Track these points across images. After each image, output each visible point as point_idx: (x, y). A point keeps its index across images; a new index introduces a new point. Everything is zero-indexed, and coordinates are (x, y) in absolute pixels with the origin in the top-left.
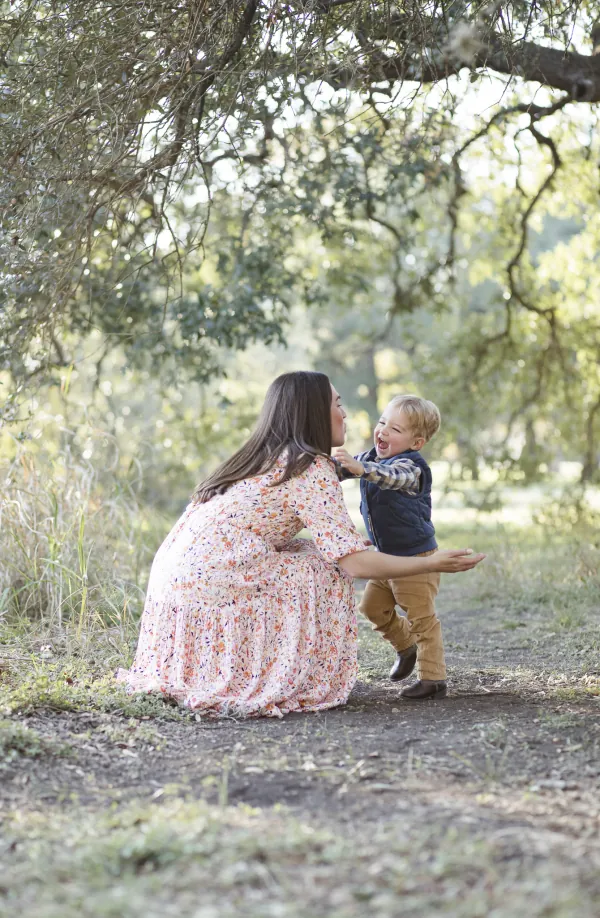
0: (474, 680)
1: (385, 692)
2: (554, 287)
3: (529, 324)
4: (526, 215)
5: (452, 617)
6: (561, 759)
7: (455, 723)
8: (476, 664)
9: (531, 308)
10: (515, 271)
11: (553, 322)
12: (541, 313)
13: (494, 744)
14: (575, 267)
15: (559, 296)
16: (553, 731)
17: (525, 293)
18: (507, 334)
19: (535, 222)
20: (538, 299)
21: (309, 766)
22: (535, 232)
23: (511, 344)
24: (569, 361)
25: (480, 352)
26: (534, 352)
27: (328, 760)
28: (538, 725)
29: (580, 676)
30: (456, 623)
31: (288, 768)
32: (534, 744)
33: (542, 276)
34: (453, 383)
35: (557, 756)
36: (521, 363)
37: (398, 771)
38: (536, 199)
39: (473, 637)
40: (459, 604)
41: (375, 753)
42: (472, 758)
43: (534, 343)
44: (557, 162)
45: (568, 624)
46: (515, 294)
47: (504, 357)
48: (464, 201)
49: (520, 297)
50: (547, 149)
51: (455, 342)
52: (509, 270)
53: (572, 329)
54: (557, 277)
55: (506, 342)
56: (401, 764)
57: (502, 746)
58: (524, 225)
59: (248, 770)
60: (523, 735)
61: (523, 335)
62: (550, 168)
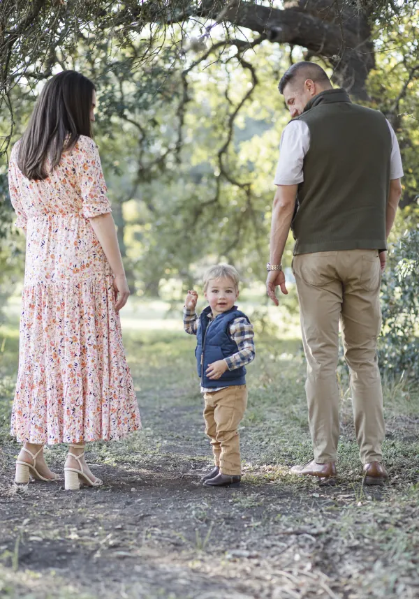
0: (188, 465)
1: (126, 474)
2: (250, 167)
3: (232, 194)
4: (233, 116)
5: (174, 412)
6: (247, 533)
7: (175, 501)
8: (190, 451)
9: (234, 182)
10: (224, 157)
11: (249, 193)
12: (241, 186)
13: (202, 520)
14: (265, 152)
15: (253, 174)
16: (242, 509)
17: (230, 172)
18: (216, 200)
19: (239, 122)
20: (239, 176)
21: (74, 536)
22: (238, 128)
23: (220, 207)
24: (258, 220)
25: (197, 212)
26: (235, 213)
27: (86, 531)
28: (232, 504)
29: (262, 465)
30: (176, 416)
31: (59, 538)
32: (229, 520)
33: (242, 158)
34: (177, 233)
35: (245, 530)
36: (226, 220)
37: (135, 541)
38: (240, 105)
39: (187, 428)
40: (178, 400)
41: (119, 526)
42: (186, 531)
43: (235, 207)
44: (255, 81)
45: (254, 420)
46: (223, 173)
47: (214, 216)
48: (190, 105)
49: (226, 175)
50: (248, 71)
51: (180, 204)
52: (220, 155)
53: (262, 197)
54: (252, 159)
55: (216, 206)
56: (137, 535)
57: (207, 522)
58: (231, 124)
59: (32, 538)
60: (221, 513)
61: (228, 202)
62: (250, 85)
